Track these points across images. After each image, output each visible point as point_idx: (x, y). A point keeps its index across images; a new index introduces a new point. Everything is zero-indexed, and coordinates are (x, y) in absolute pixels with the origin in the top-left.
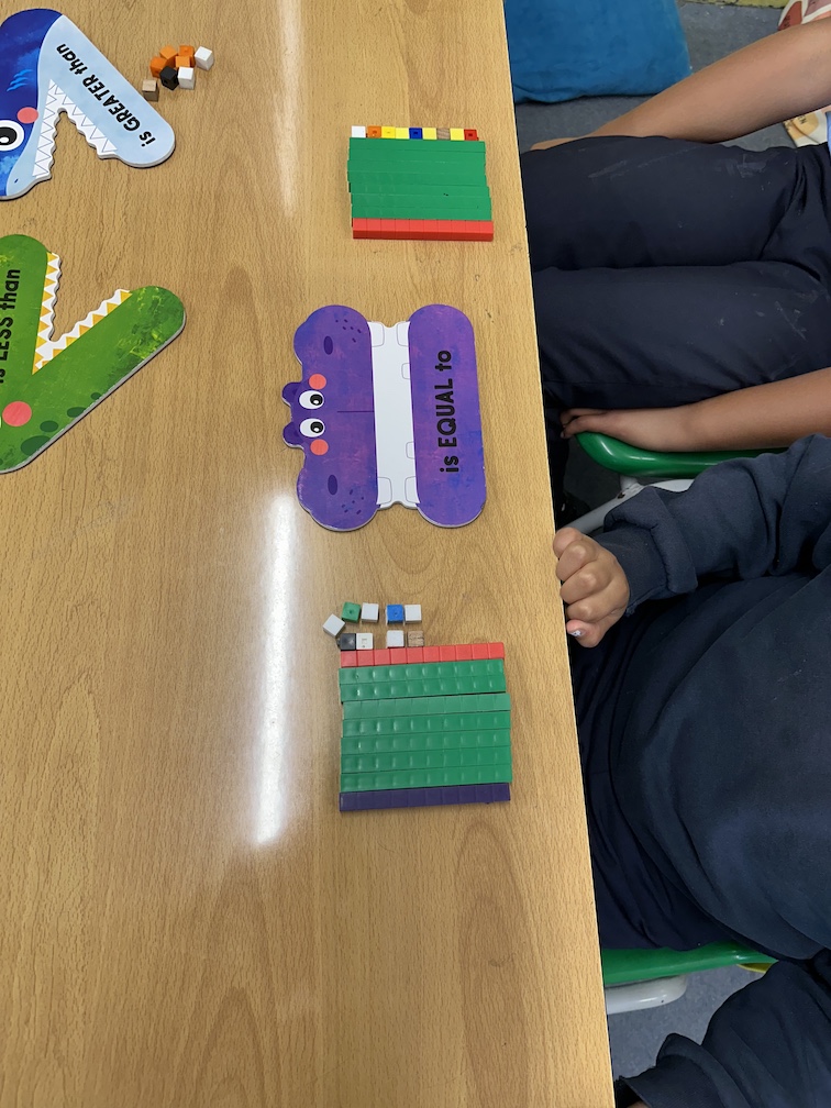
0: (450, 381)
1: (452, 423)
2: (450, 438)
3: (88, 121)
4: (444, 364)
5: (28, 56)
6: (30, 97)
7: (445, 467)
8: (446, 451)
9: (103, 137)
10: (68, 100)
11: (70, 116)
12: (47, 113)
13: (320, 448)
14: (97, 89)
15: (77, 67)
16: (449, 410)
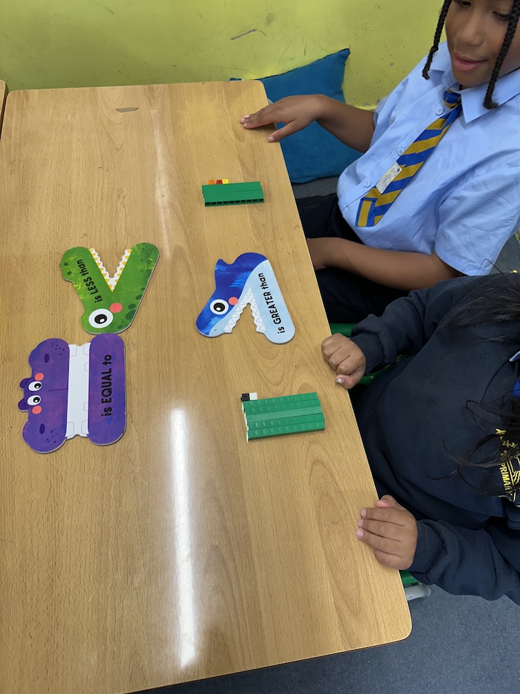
0: (110, 369)
1: (110, 391)
2: (108, 398)
3: (258, 313)
4: (108, 361)
5: (245, 274)
6: (237, 293)
7: (104, 413)
8: (105, 405)
9: (262, 322)
10: (254, 300)
11: (251, 308)
12: (242, 303)
13: (37, 411)
14: (269, 299)
15: (264, 286)
16: (108, 384)
